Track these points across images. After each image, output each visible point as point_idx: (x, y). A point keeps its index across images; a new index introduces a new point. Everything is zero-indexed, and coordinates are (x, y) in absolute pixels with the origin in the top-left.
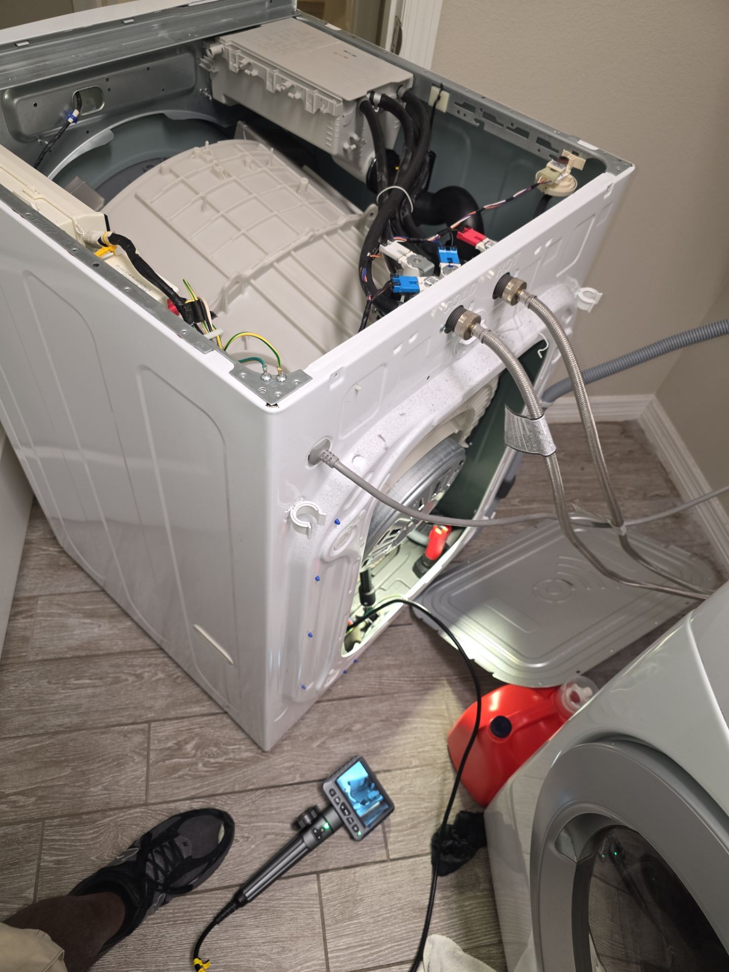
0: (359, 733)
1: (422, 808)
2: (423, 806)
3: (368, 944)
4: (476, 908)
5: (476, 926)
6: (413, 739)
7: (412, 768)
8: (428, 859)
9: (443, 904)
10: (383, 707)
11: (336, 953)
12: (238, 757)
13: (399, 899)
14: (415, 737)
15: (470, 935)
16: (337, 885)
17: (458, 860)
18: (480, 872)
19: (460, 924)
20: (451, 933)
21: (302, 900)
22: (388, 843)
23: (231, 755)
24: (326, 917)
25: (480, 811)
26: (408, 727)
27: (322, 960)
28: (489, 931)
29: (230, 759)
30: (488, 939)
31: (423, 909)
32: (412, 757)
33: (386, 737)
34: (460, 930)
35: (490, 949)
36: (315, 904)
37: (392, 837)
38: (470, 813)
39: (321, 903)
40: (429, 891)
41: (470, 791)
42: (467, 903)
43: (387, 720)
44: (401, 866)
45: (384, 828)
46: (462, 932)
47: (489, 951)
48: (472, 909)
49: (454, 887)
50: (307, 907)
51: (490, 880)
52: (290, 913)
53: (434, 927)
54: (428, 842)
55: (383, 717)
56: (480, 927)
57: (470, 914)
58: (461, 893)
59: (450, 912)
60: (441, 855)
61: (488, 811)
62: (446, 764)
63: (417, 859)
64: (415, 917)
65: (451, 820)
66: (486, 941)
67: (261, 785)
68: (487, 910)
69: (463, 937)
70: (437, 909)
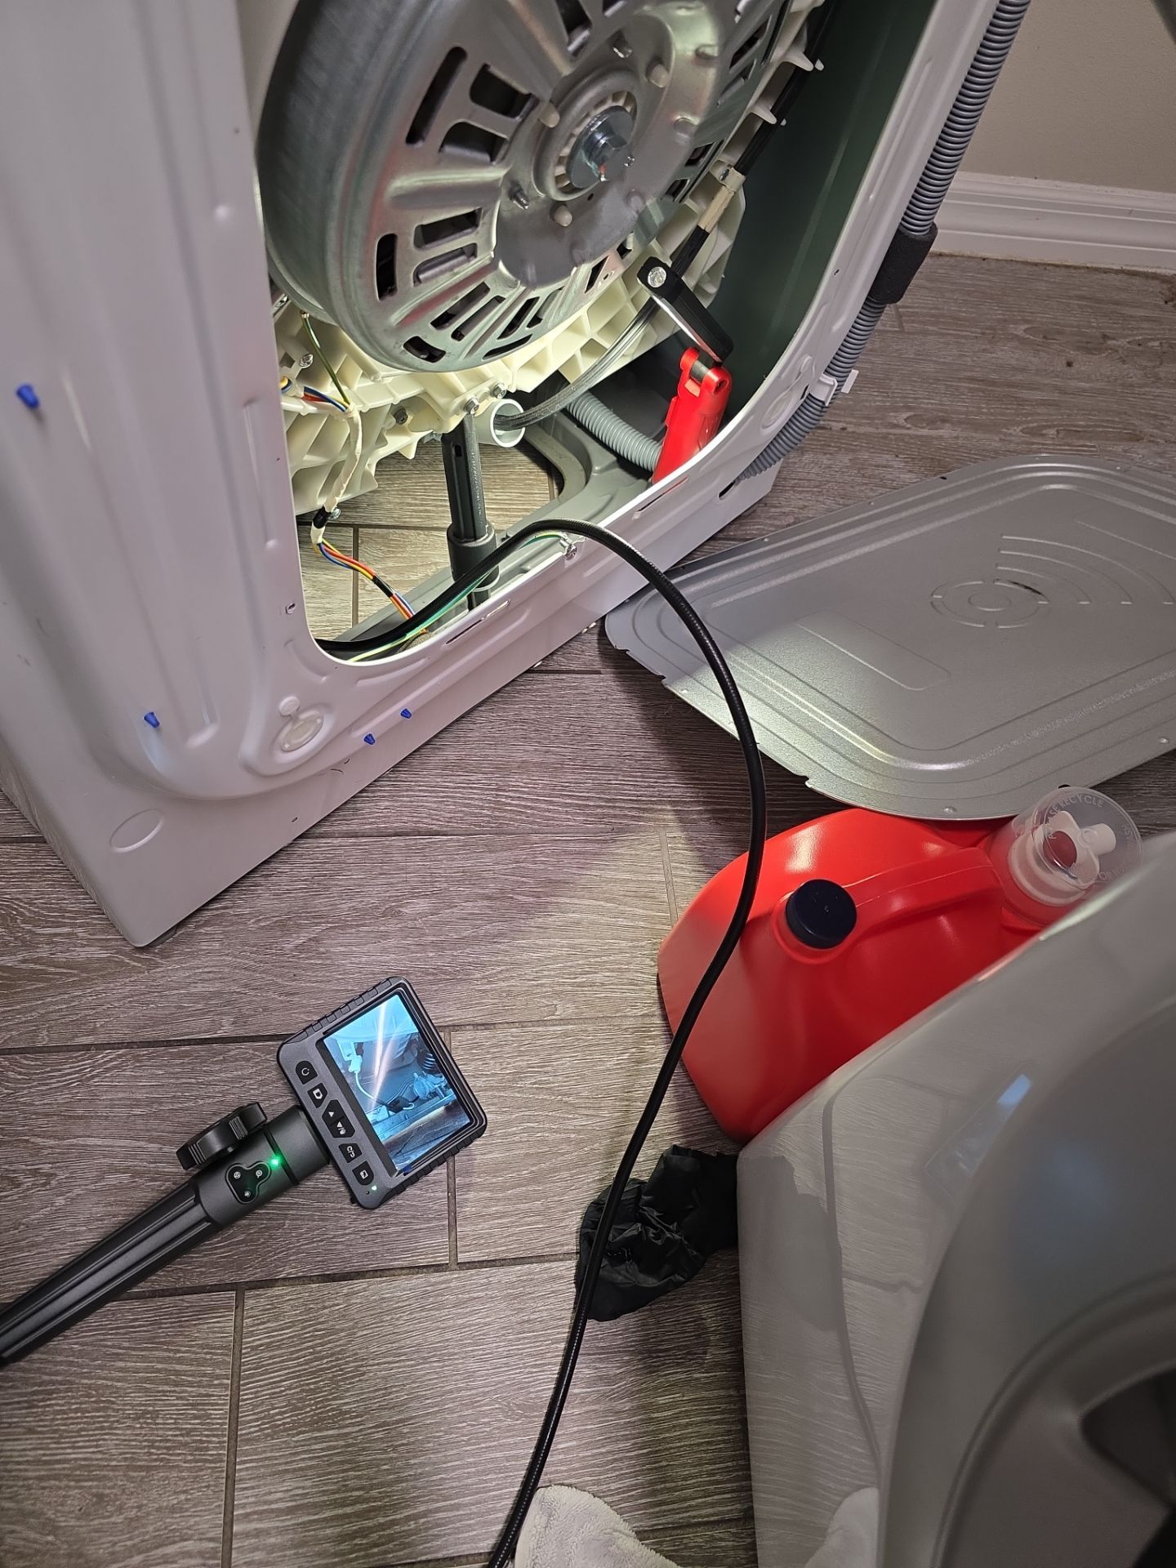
0: (419, 923)
1: (566, 1131)
2: (571, 1124)
3: (358, 1501)
4: (687, 1414)
5: (684, 1465)
6: (564, 951)
7: (554, 1023)
8: (569, 1268)
9: (596, 1395)
10: (494, 864)
11: (260, 1520)
12: (61, 957)
13: (471, 1375)
14: (573, 947)
15: (661, 1491)
16: (293, 1324)
17: (651, 1282)
18: (709, 1314)
19: (638, 1456)
20: (607, 1482)
21: (180, 1361)
22: (460, 1217)
23: (43, 952)
24: (246, 1415)
25: (728, 1149)
26: (556, 919)
27: (211, 1540)
28: (718, 1482)
29: (36, 961)
30: (712, 1505)
31: (532, 1408)
32: (557, 994)
33: (494, 938)
34: (636, 1475)
35: (717, 1533)
36: (218, 1377)
37: (471, 1202)
38: (697, 1154)
39: (236, 1376)
40: (560, 1359)
41: (703, 1096)
42: (661, 1400)
43: (502, 895)
44: (489, 1283)
45: (451, 1175)
46: (641, 1479)
47: (713, 1539)
48: (676, 1417)
49: (632, 1353)
50: (191, 1384)
51: (735, 1340)
52: (141, 1398)
53: (561, 1463)
54: (575, 1222)
55: (492, 888)
56: (694, 1471)
57: (668, 1430)
58: (651, 1370)
59: (613, 1420)
60: (605, 1262)
61: (749, 1157)
62: (647, 1020)
63: (536, 1267)
64: (510, 1428)
65: (644, 1168)
66: (710, 1511)
67: (116, 1037)
68: (718, 1422)
69: (642, 1496)
70: (577, 1411)
